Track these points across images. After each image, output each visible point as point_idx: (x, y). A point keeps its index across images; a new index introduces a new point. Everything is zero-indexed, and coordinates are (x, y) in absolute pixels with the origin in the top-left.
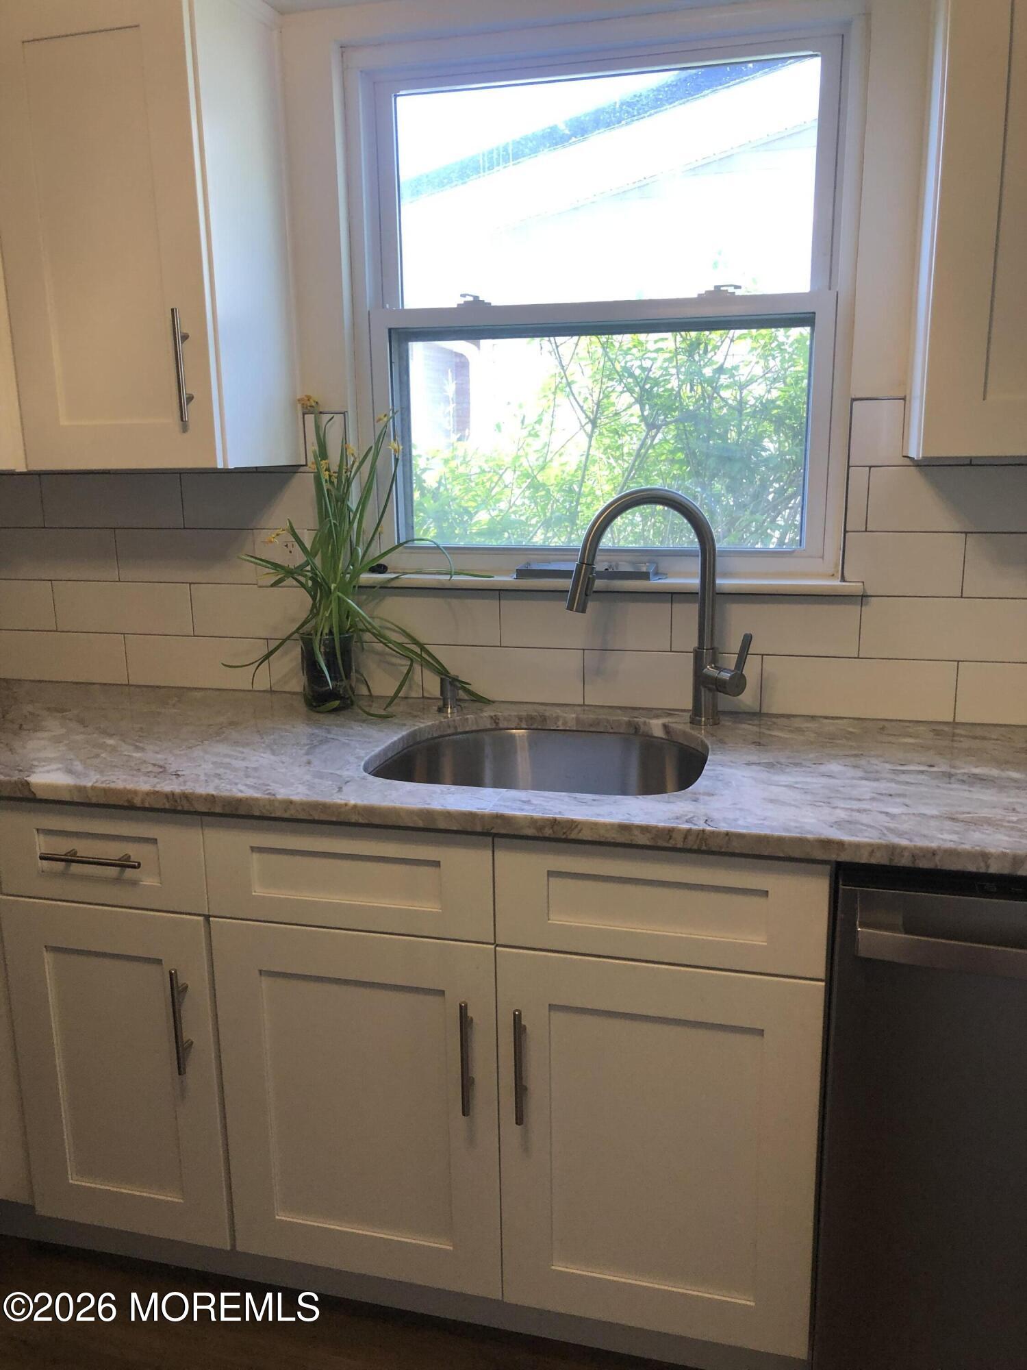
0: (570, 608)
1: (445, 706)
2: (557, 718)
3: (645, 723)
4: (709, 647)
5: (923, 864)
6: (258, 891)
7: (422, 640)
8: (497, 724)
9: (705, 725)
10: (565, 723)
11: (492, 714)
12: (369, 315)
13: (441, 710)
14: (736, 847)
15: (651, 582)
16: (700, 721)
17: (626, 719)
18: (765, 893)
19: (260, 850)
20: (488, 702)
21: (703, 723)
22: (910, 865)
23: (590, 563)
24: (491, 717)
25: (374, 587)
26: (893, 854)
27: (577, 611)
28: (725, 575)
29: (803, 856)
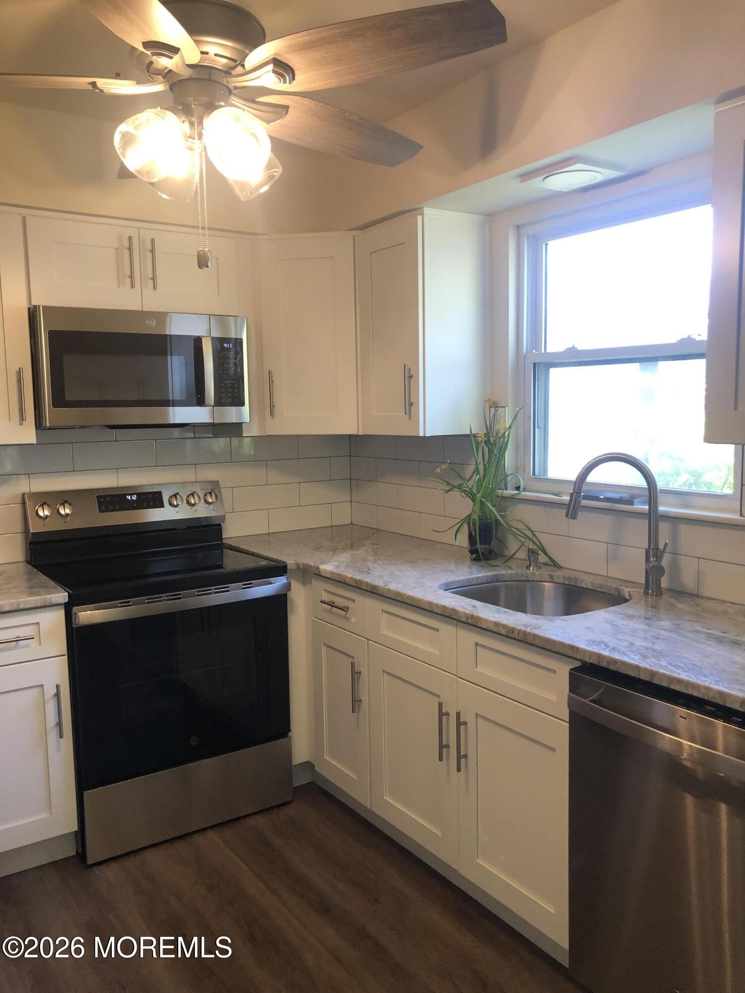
0: (567, 516)
1: (530, 566)
2: (583, 580)
3: (622, 589)
4: (654, 548)
5: (612, 667)
6: (385, 632)
7: (533, 528)
8: (553, 579)
9: (652, 595)
10: (586, 584)
11: (550, 573)
12: (525, 357)
13: (528, 567)
14: (537, 642)
15: (634, 506)
16: (648, 592)
17: (615, 586)
18: (554, 672)
19: (387, 612)
20: (560, 567)
21: (650, 595)
22: (606, 667)
23: (579, 492)
24: (549, 575)
25: (507, 497)
26: (599, 659)
27: (571, 518)
28: (665, 505)
29: (563, 653)
